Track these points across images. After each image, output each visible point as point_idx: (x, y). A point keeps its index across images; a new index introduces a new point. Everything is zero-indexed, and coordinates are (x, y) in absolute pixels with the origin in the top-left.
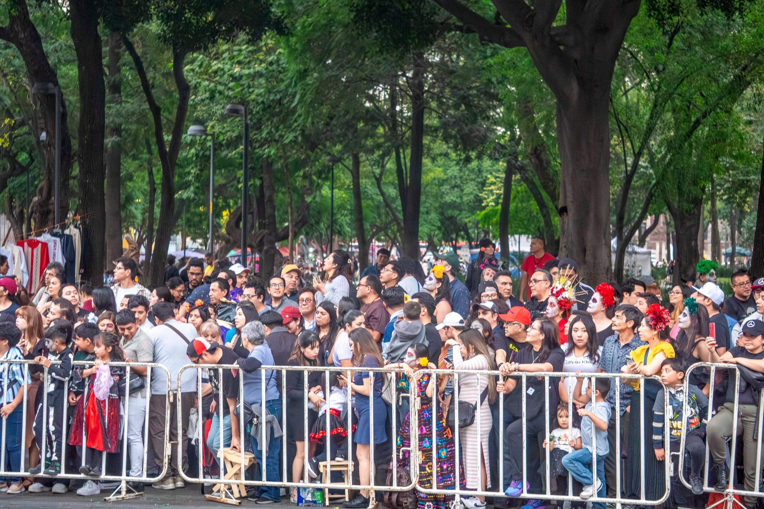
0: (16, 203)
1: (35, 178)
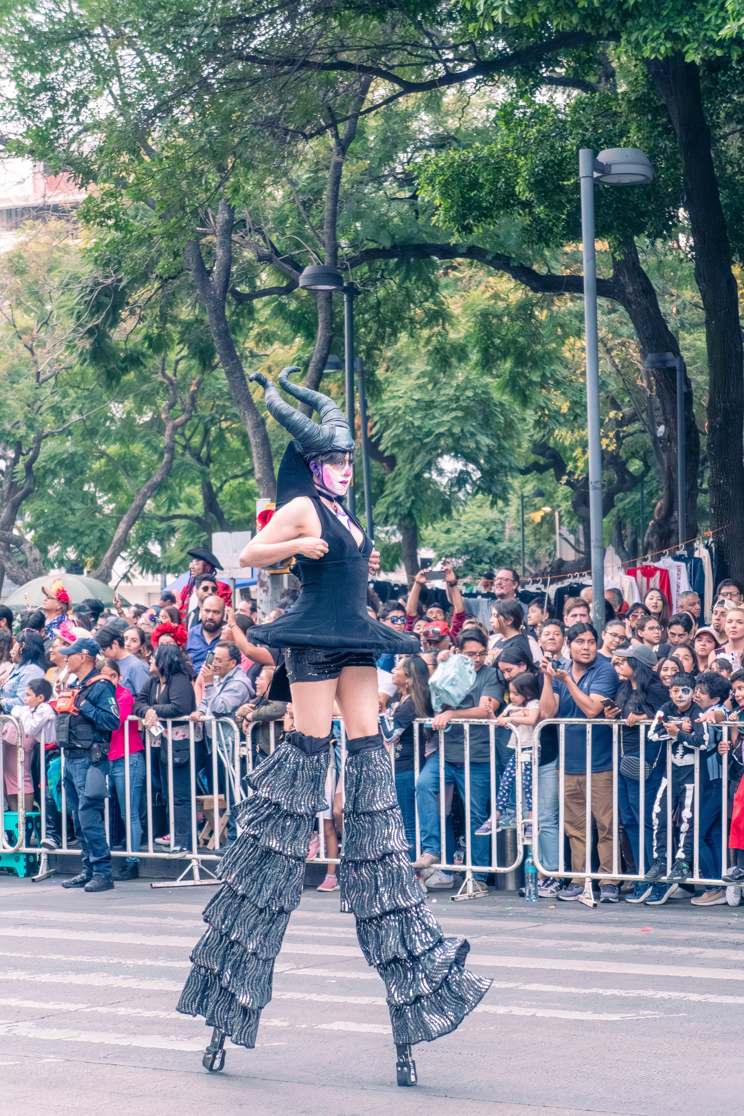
0: (628, 531)
1: (651, 495)
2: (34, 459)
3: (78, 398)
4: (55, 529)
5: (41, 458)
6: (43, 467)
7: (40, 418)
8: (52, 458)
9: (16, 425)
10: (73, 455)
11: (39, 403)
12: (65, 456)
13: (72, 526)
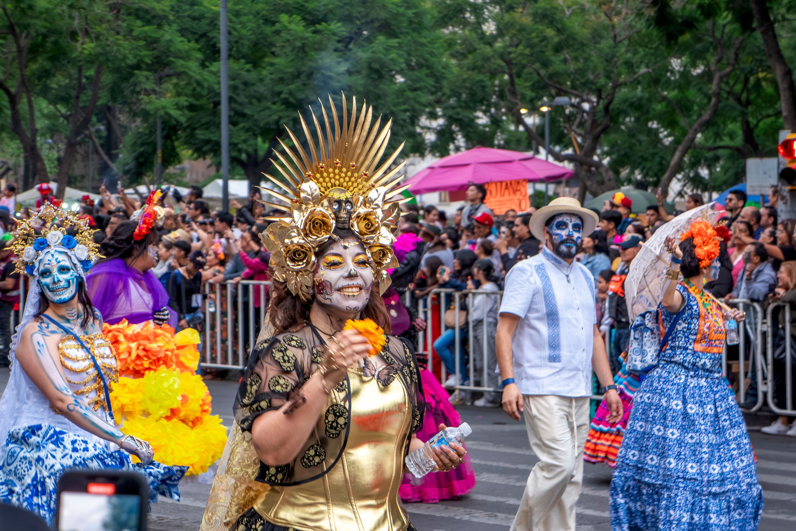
2: (610, 102)
3: (646, 55)
4: (626, 155)
5: (616, 101)
6: (618, 108)
7: (616, 71)
8: (625, 101)
9: (597, 76)
10: (640, 99)
11: (615, 59)
12: (634, 100)
13: (639, 154)
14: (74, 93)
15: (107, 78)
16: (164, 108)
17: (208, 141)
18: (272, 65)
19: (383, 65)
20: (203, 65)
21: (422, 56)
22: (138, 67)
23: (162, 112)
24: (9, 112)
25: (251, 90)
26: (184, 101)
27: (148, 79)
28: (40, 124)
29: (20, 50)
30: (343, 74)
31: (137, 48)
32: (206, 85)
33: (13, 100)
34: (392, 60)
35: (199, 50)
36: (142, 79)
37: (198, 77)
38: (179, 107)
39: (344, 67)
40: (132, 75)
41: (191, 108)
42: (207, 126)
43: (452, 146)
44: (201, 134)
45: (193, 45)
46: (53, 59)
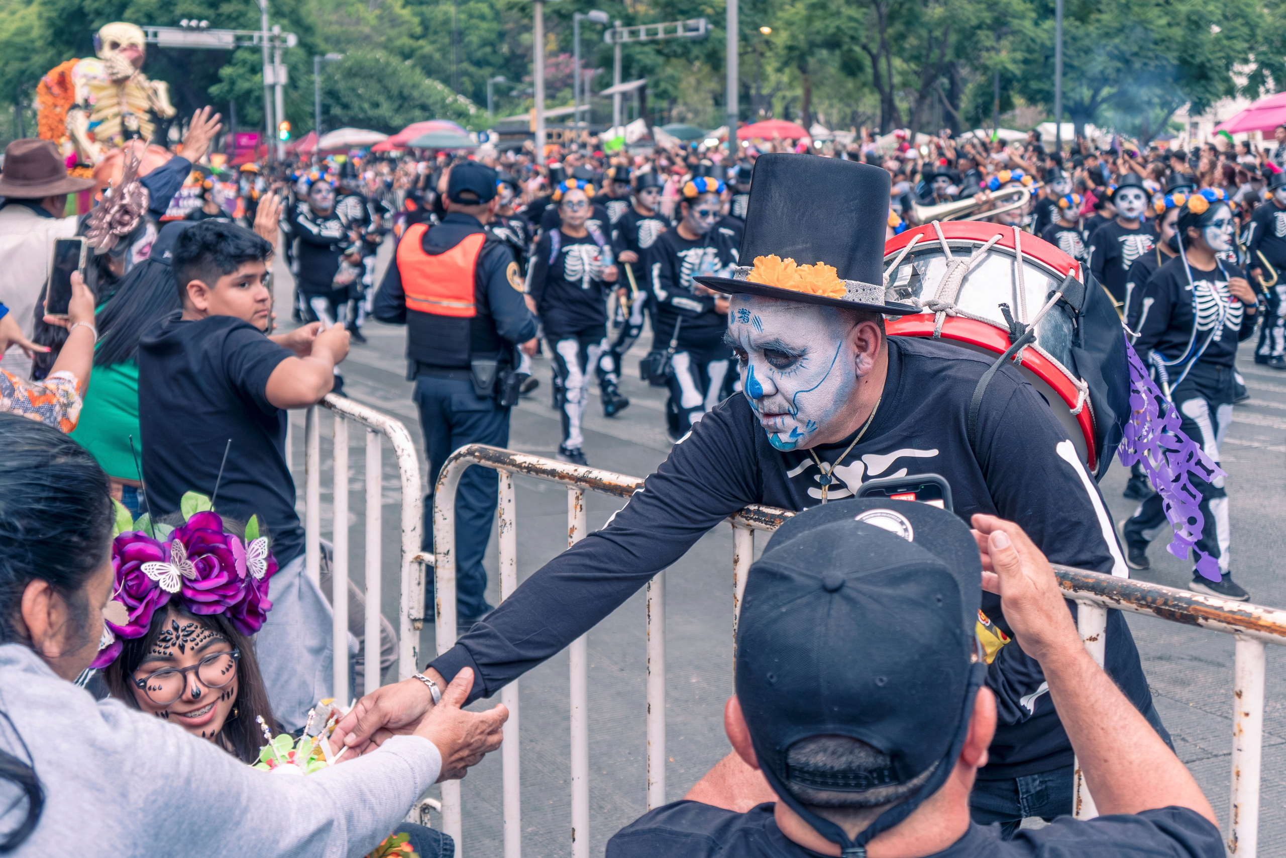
14: (924, 52)
15: (953, 38)
16: (1002, 62)
17: (1040, 91)
18: (1098, 21)
19: (1201, 17)
20: (1036, 24)
21: (1238, 7)
22: (979, 27)
23: (999, 67)
24: (869, 70)
25: (1079, 44)
26: (1019, 55)
27: (987, 37)
28: (897, 79)
29: (880, 17)
30: (1163, 27)
31: (980, 11)
32: (1039, 41)
33: (875, 60)
34: (1211, 12)
35: (1034, 10)
36: (983, 38)
37: (1033, 35)
38: (1015, 61)
39: (1163, 21)
40: (973, 34)
41: (1026, 62)
42: (1039, 78)
43: (1262, 89)
44: (1034, 85)
45: (1029, 6)
46: (908, 24)
